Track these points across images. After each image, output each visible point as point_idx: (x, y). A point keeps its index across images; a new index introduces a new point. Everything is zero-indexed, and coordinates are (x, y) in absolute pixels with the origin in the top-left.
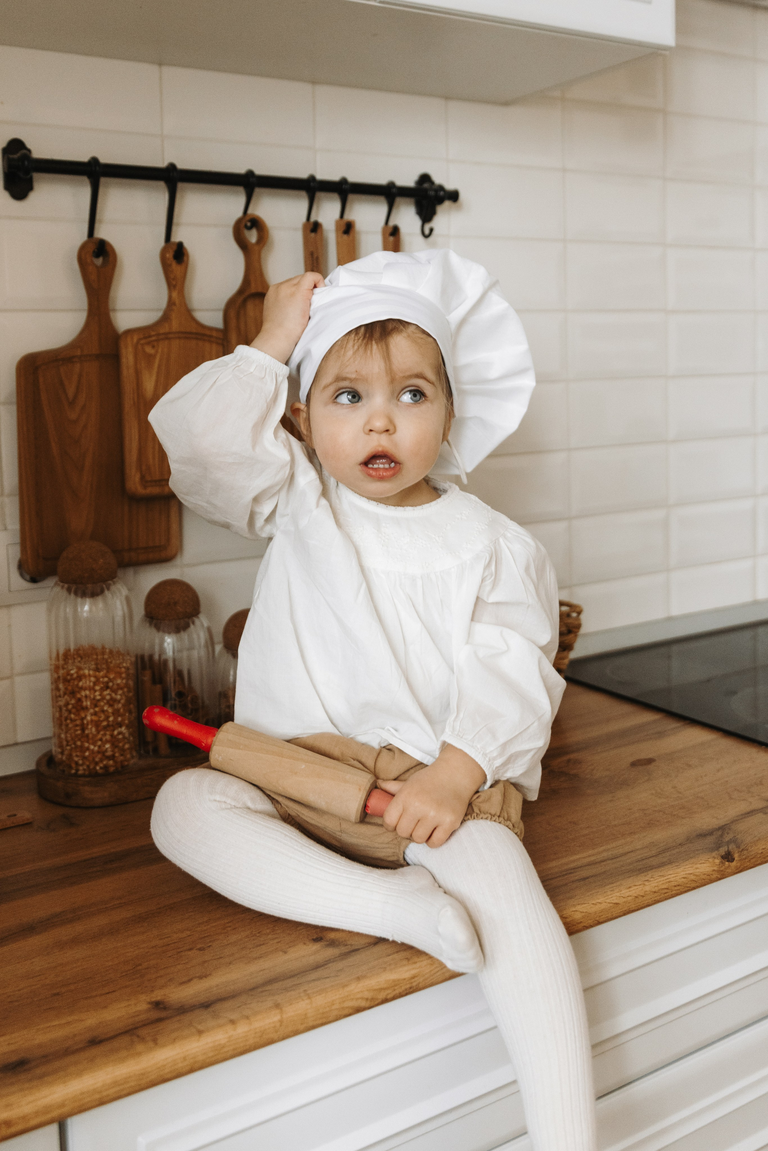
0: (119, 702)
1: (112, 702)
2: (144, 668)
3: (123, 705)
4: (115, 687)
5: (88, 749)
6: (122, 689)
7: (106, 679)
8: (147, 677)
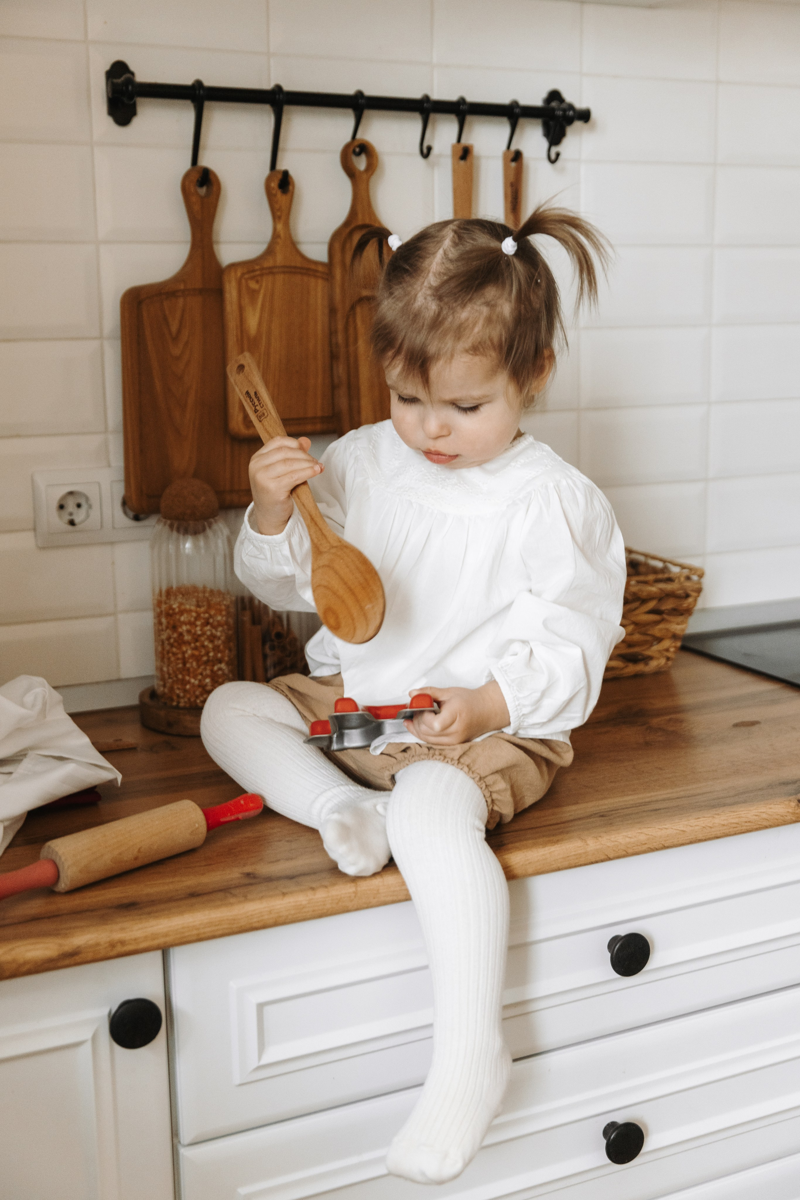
0: (219, 638)
1: (212, 638)
2: (244, 608)
3: (224, 642)
4: (216, 623)
5: (189, 682)
6: (222, 626)
7: (207, 615)
8: (247, 618)
